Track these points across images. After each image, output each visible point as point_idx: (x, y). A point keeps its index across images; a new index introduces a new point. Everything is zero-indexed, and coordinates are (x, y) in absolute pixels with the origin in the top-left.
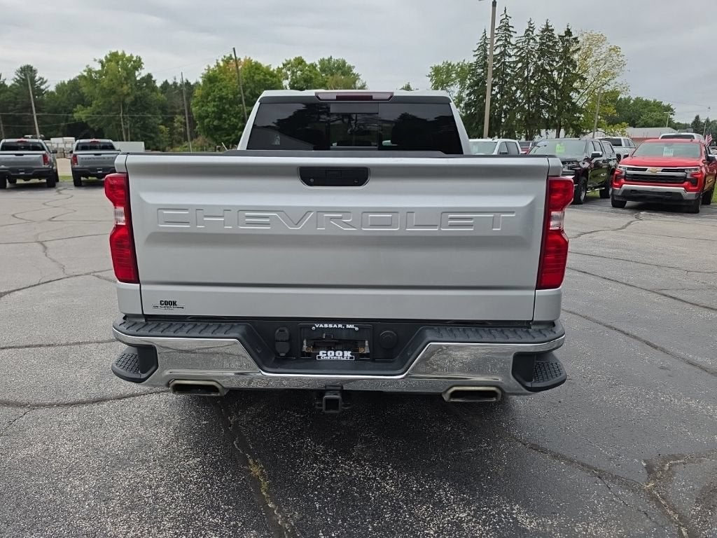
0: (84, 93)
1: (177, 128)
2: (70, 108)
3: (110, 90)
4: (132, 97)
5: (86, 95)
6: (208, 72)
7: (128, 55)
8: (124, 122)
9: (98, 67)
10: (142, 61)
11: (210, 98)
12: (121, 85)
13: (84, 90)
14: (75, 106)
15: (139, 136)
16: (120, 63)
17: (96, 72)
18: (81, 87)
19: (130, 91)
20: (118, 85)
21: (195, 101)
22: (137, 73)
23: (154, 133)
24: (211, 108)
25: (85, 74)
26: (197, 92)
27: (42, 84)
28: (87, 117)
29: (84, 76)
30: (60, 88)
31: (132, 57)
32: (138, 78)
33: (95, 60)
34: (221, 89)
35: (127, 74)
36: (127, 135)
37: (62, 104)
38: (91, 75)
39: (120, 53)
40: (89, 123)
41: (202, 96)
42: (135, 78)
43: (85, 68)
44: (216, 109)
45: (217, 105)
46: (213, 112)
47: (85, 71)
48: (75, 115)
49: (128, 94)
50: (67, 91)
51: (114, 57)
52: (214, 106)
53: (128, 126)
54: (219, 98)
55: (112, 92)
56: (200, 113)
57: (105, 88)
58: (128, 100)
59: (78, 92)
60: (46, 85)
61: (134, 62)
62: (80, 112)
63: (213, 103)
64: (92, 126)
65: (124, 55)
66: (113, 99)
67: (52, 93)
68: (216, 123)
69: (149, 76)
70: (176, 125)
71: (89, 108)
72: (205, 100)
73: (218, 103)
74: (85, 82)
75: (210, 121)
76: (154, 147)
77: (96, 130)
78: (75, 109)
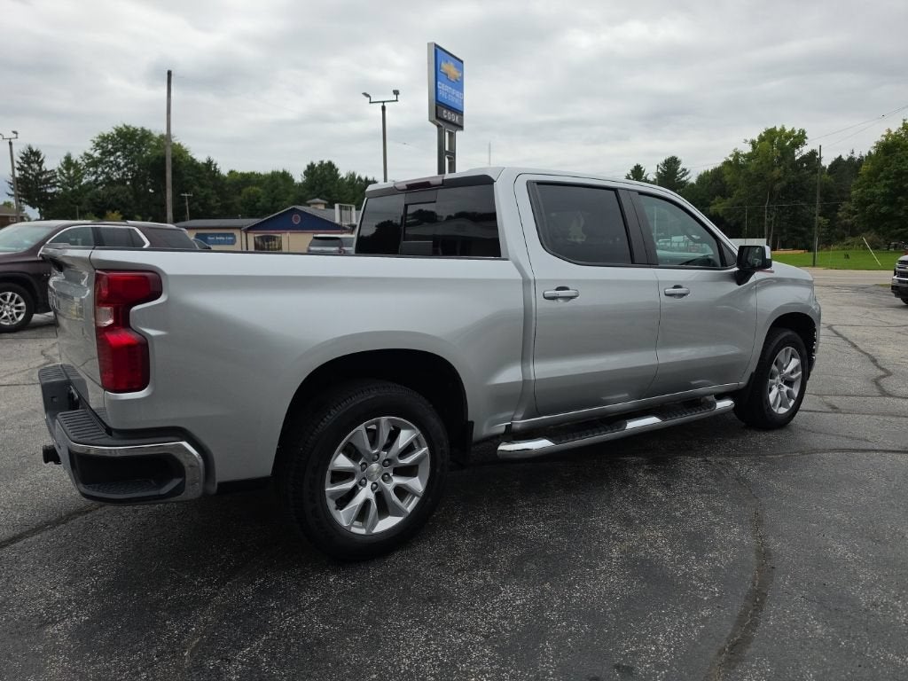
0: (726, 182)
1: (840, 219)
2: (708, 200)
3: (758, 176)
4: (784, 183)
5: (728, 183)
6: (887, 139)
7: (788, 130)
8: (768, 213)
9: (748, 149)
10: (806, 135)
11: (882, 175)
12: (772, 167)
13: (727, 178)
14: (713, 197)
15: (785, 231)
16: (776, 141)
17: (744, 156)
18: (724, 175)
19: (781, 175)
20: (769, 168)
21: (858, 181)
22: (797, 152)
23: (805, 226)
24: (879, 190)
25: (731, 159)
26: (864, 169)
27: (683, 176)
28: (724, 210)
29: (730, 162)
30: (701, 179)
31: (793, 131)
32: (797, 158)
33: (746, 141)
34: (902, 161)
35: (782, 153)
36: (769, 230)
37: (700, 197)
38: (738, 160)
39: (778, 129)
40: (725, 217)
41: (869, 174)
42: (794, 157)
43: (732, 152)
44: (888, 190)
45: (892, 184)
46: (882, 194)
47: (731, 156)
48: (711, 208)
49: (779, 179)
50: (708, 181)
51: (770, 135)
52: (886, 185)
53: (772, 219)
54: (895, 173)
55: (760, 177)
56: (862, 198)
57: (751, 174)
58: (778, 187)
59: (721, 181)
60: (688, 176)
61: (795, 137)
62: (718, 205)
63: (884, 181)
64: (728, 220)
65: (783, 130)
66: (758, 187)
67: (693, 184)
68: (884, 209)
69: (813, 153)
70: (840, 215)
71: (729, 199)
72: (874, 179)
73: (893, 181)
74: (729, 169)
75: (875, 208)
76: (803, 245)
77: (732, 225)
78: (712, 202)
